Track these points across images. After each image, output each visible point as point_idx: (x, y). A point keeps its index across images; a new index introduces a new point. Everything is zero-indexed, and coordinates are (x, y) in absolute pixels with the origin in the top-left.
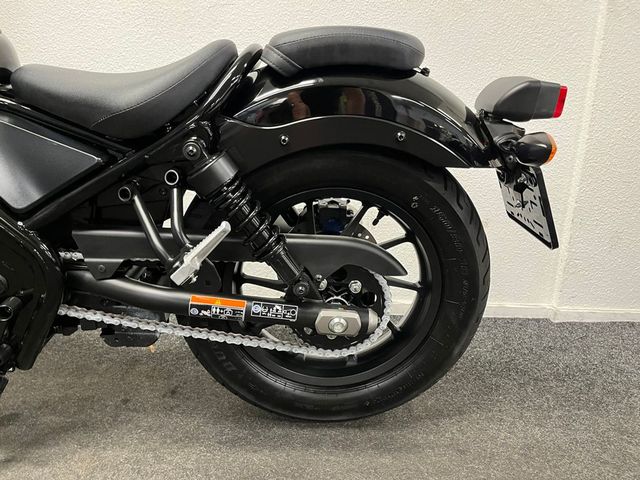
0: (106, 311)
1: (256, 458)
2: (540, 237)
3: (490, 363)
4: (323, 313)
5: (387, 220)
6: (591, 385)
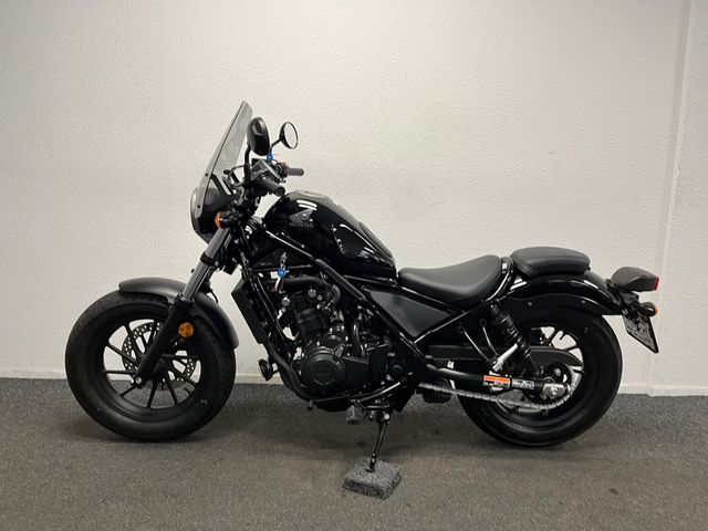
0: (433, 385)
1: (505, 462)
2: (649, 347)
3: (615, 420)
4: (547, 385)
5: (567, 336)
6: (678, 432)
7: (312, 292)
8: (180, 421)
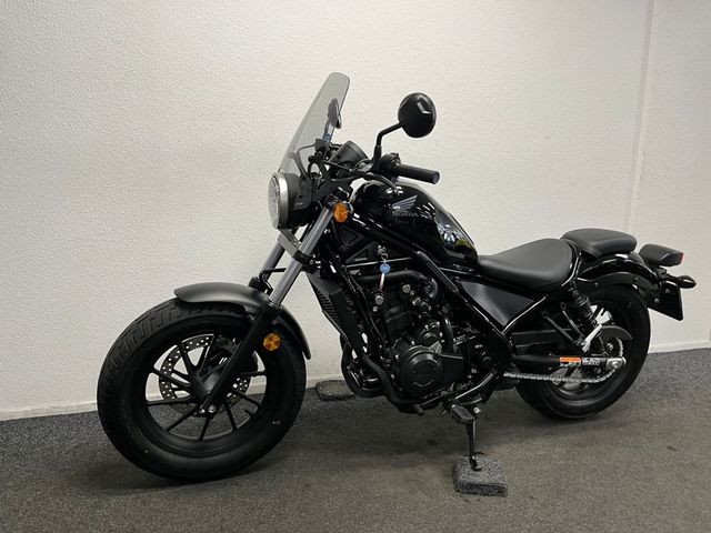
4: (609, 360)
5: (607, 312)
7: (406, 288)
8: (247, 447)
